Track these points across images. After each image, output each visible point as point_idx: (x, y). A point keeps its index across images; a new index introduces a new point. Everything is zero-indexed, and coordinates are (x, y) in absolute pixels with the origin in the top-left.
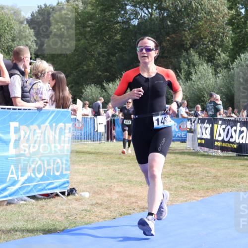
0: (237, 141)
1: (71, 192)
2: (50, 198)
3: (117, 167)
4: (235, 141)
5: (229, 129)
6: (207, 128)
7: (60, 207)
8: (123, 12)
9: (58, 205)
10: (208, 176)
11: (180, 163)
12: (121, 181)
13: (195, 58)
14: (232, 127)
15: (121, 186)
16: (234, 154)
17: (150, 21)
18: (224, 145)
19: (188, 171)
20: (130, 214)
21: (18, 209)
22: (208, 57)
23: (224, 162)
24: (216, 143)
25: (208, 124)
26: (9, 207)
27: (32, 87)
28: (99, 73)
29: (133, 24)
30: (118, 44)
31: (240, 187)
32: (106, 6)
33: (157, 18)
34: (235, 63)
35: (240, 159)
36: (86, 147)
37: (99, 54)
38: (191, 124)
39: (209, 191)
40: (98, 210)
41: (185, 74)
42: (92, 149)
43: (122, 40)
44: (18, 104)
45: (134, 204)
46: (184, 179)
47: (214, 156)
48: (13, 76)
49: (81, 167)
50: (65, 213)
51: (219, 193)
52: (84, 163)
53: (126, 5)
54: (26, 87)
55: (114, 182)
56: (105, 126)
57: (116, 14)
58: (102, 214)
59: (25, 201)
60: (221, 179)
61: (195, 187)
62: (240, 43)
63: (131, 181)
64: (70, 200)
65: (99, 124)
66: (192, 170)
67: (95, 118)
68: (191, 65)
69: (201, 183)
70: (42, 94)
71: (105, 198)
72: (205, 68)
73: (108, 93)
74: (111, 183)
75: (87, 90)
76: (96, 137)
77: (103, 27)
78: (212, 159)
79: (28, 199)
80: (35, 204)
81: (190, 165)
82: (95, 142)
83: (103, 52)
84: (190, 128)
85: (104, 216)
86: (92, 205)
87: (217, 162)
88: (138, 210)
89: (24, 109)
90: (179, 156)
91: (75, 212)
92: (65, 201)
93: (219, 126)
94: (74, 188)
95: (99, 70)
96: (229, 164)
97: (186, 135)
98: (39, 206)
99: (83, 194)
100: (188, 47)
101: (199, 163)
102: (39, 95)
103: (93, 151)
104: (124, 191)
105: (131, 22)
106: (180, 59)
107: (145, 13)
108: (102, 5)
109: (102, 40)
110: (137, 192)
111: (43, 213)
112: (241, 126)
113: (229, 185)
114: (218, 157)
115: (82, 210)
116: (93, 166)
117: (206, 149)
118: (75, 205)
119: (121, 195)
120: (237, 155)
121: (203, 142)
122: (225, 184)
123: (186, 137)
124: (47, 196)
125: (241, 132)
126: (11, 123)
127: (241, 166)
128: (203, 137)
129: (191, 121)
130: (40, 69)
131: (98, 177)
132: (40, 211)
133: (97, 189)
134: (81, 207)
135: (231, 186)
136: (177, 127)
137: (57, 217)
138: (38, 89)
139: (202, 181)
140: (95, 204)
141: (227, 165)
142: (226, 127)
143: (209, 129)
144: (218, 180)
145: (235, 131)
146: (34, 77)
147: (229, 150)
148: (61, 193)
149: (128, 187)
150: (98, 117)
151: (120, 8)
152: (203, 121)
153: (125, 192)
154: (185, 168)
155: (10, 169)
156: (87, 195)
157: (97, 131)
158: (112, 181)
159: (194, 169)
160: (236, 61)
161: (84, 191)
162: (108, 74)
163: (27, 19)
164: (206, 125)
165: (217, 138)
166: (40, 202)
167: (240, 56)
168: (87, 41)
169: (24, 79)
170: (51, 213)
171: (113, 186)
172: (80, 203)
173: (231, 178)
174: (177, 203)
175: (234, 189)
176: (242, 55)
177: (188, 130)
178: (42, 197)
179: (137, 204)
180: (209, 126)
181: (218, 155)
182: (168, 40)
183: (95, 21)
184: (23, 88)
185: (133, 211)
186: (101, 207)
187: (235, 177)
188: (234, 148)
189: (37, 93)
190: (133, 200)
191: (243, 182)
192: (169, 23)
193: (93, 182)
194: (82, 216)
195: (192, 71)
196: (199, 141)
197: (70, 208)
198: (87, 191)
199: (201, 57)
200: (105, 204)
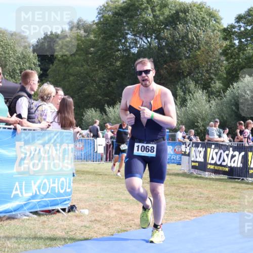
0: (229, 165)
1: (72, 208)
2: (51, 214)
3: (115, 186)
4: (227, 165)
6: (200, 152)
7: (61, 222)
8: (123, 41)
9: (59, 221)
10: (201, 197)
11: (174, 184)
12: (118, 200)
13: (192, 85)
14: (224, 152)
15: (119, 204)
16: (226, 177)
18: (216, 168)
19: (182, 192)
20: (126, 231)
21: (21, 224)
22: (204, 85)
23: (216, 185)
24: (209, 166)
25: (202, 148)
26: (12, 222)
27: (37, 109)
28: (100, 97)
29: (133, 51)
30: (118, 70)
31: (230, 208)
32: (108, 35)
33: (155, 47)
34: (228, 91)
35: (231, 182)
36: (85, 166)
37: (100, 79)
38: (186, 148)
39: (201, 211)
40: (96, 226)
41: (180, 100)
42: (91, 169)
43: (122, 66)
44: (24, 124)
45: (131, 222)
46: (178, 199)
48: (21, 98)
49: (81, 186)
50: (66, 229)
51: (211, 214)
52: (84, 182)
53: (127, 34)
54: (32, 109)
55: (112, 201)
56: (104, 147)
57: (118, 43)
58: (100, 230)
59: (28, 216)
60: (213, 200)
61: (189, 207)
62: (233, 72)
63: (128, 200)
64: (71, 216)
65: (99, 145)
66: (186, 191)
68: (187, 92)
69: (194, 203)
70: (46, 116)
71: (103, 215)
72: (200, 95)
74: (109, 201)
75: (88, 113)
76: (95, 158)
77: (104, 54)
78: (205, 181)
79: (31, 215)
80: (37, 219)
81: (184, 186)
82: (94, 162)
83: (104, 78)
84: (184, 151)
85: (103, 232)
86: (91, 221)
87: (209, 184)
88: (135, 227)
89: (29, 130)
90: (174, 177)
91: (74, 228)
92: (66, 218)
93: (212, 150)
94: (74, 206)
95: (99, 95)
96: (220, 186)
97: (180, 158)
98: (41, 221)
99: (82, 211)
100: (185, 74)
101: (193, 184)
102: (44, 117)
103: (92, 170)
105: (131, 50)
106: (177, 86)
107: (144, 42)
108: (104, 33)
109: (104, 66)
110: (133, 211)
111: (45, 228)
112: (234, 151)
113: (221, 206)
114: (210, 179)
115: (82, 226)
116: (92, 185)
117: (199, 172)
118: (75, 221)
119: (118, 213)
120: (228, 178)
121: (197, 164)
123: (181, 160)
124: (49, 212)
125: (233, 156)
126: (17, 143)
127: (232, 188)
128: (197, 160)
129: (186, 145)
130: (46, 92)
131: (97, 196)
132: (41, 226)
133: (96, 206)
134: (81, 224)
135: (222, 207)
136: (172, 150)
137: (58, 232)
138: (42, 111)
139: (196, 202)
140: (94, 221)
141: (219, 186)
142: (218, 151)
143: (202, 153)
144: (210, 201)
145: (227, 155)
146: (40, 100)
147: (221, 173)
148: (62, 209)
149: (126, 205)
150: (98, 138)
151: (121, 37)
152: (197, 145)
153: (122, 210)
154: (179, 189)
155: (14, 186)
156: (86, 212)
157: (97, 152)
158: (111, 199)
159: (187, 190)
160: (229, 89)
161: (83, 209)
162: (108, 99)
163: (33, 45)
164: (200, 149)
165: (210, 161)
166: (42, 217)
167: (232, 85)
168: (89, 67)
169: (30, 101)
170: (52, 228)
171: (111, 204)
172: (80, 219)
173: (223, 199)
174: (172, 222)
176: (235, 84)
177: (183, 153)
178: (44, 213)
179: (134, 222)
180: (202, 150)
181: (210, 177)
182: (166, 68)
183: (97, 48)
184: (29, 109)
185: (130, 228)
186: (99, 224)
187: (226, 198)
188: (226, 171)
189: (41, 115)
190: (130, 218)
191: (234, 203)
192: (167, 53)
193: (92, 199)
194: (81, 232)
195: (188, 97)
196: (193, 164)
197: (70, 224)
198: (86, 209)
199: (197, 85)
200: (104, 221)
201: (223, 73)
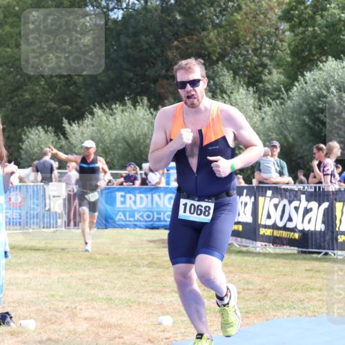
0: (300, 227)
1: (3, 319)
3: (85, 273)
4: (296, 227)
5: (284, 206)
6: (246, 204)
10: (248, 289)
12: (92, 300)
14: (290, 202)
15: (94, 308)
16: (294, 250)
17: (144, 12)
18: (277, 233)
22: (249, 77)
23: (277, 265)
24: (262, 231)
25: (248, 197)
28: (53, 105)
29: (115, 17)
33: (156, 8)
34: (295, 88)
35: (304, 259)
39: (249, 315)
47: (259, 254)
49: (21, 275)
51: (267, 320)
52: (25, 268)
55: (80, 301)
56: (64, 200)
60: (271, 294)
62: (303, 51)
63: (111, 299)
64: (1, 334)
65: (54, 197)
67: (45, 186)
68: (218, 91)
71: (64, 329)
72: (242, 97)
73: (69, 142)
74: (75, 302)
75: (31, 136)
76: (46, 220)
78: (256, 259)
82: (46, 230)
86: (40, 342)
87: (264, 264)
93: (268, 199)
94: (7, 313)
95: (52, 100)
96: (284, 267)
99: (23, 322)
100: (215, 58)
101: (233, 266)
103: (43, 245)
104: (98, 317)
105: (111, 13)
110: (121, 319)
112: (308, 200)
113: (285, 305)
114: (265, 255)
116: (42, 273)
117: (244, 241)
119: (92, 325)
120: (298, 252)
121: (240, 228)
122: (278, 303)
125: (307, 211)
127: (307, 270)
128: (240, 220)
131: (52, 293)
133: (49, 313)
135: (289, 307)
140: (46, 340)
141: (281, 268)
142: (279, 202)
143: (250, 206)
144: (266, 296)
145: (297, 209)
147: (285, 242)
149: (106, 310)
153: (101, 319)
156: (30, 324)
157: (49, 210)
158: (77, 299)
160: (297, 84)
161: (25, 318)
162: (69, 108)
164: (245, 199)
167: (303, 75)
171: (79, 307)
172: (19, 339)
173: (290, 293)
175: (294, 311)
176: (308, 75)
179: (121, 341)
180: (250, 201)
181: (265, 251)
182: (177, 48)
187: (296, 290)
188: (295, 239)
190: (115, 332)
191: (310, 299)
192: (178, 17)
193: (42, 300)
198: (31, 318)
199: (237, 77)
200: (64, 339)
201: (285, 52)
